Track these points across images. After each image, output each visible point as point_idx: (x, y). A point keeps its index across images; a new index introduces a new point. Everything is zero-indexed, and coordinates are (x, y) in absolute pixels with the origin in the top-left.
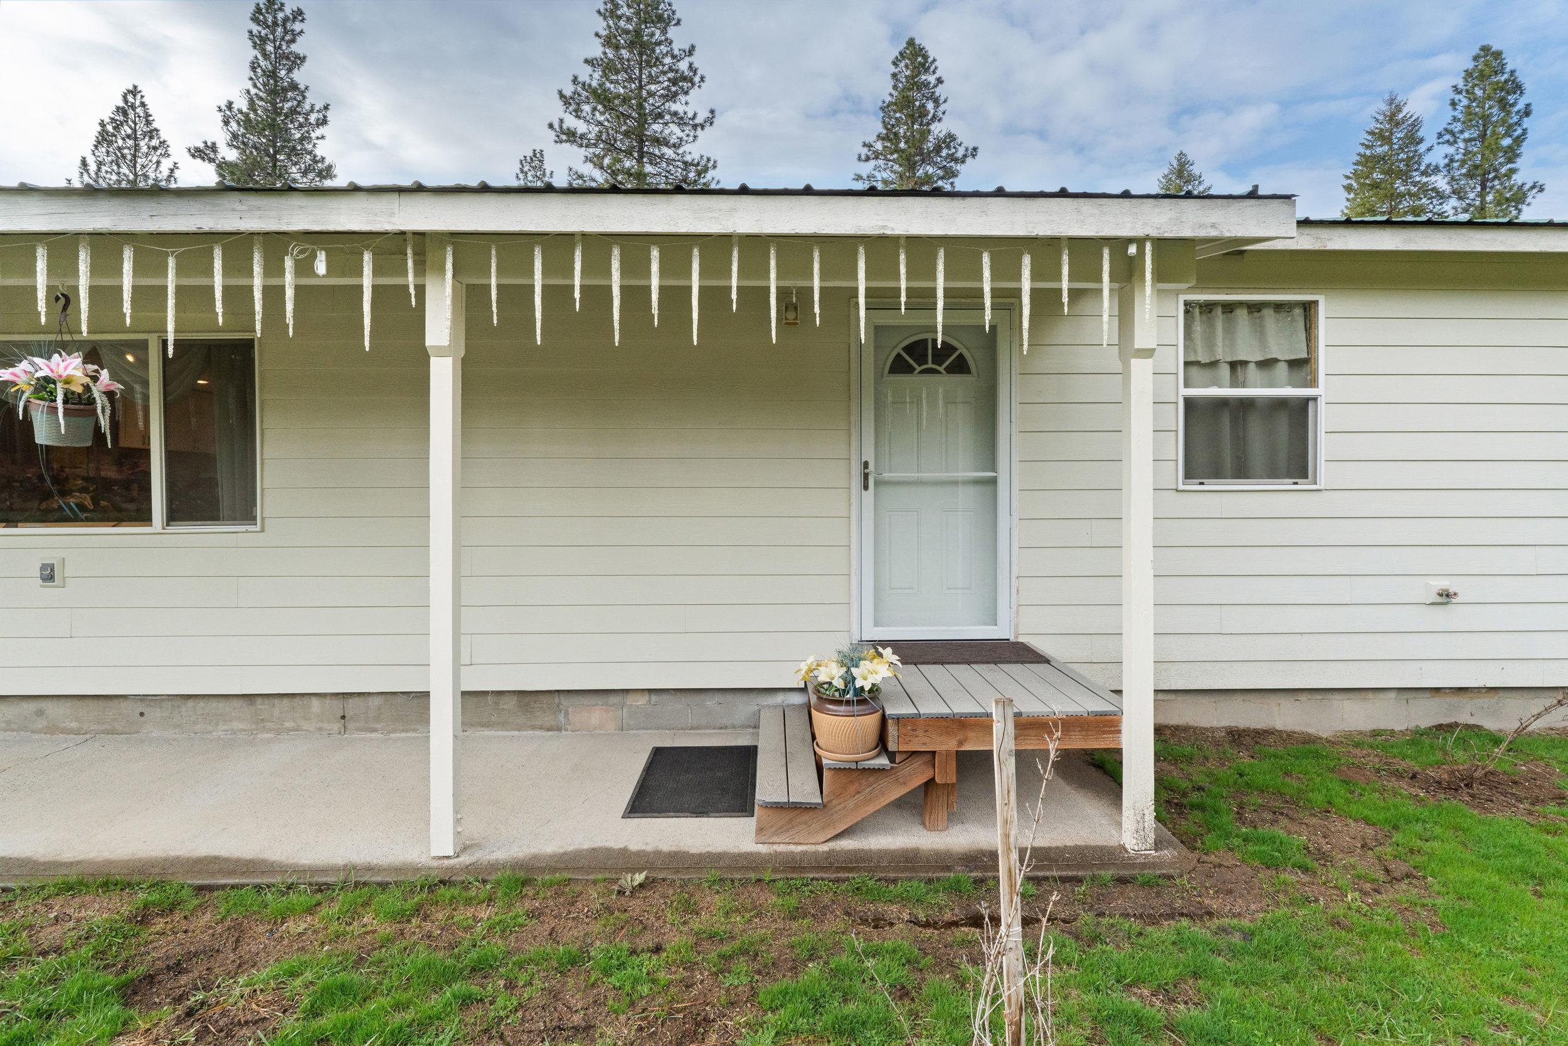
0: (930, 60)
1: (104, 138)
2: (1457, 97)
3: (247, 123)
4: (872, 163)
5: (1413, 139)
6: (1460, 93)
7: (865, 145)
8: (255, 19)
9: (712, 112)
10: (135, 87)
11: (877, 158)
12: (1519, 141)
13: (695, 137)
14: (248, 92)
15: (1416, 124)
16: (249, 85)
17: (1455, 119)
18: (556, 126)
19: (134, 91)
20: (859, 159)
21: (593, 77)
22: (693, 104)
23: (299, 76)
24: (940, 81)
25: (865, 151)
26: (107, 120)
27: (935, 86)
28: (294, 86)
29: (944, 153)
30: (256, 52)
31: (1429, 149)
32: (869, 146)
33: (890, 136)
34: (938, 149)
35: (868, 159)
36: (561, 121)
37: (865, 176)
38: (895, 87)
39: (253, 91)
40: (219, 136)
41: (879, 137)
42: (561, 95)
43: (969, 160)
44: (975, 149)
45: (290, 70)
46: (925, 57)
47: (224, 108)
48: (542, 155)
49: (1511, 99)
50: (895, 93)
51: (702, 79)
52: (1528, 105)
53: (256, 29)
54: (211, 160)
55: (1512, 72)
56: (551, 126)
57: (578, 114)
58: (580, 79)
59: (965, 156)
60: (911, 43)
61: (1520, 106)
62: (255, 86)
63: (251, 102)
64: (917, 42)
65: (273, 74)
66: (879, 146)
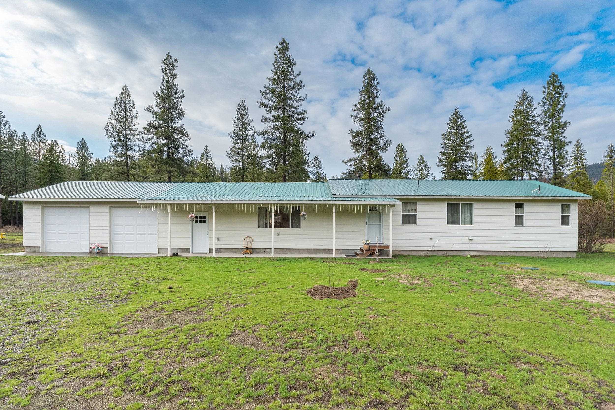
0: (375, 76)
1: (117, 104)
2: (545, 90)
3: (161, 98)
4: (357, 112)
5: (530, 105)
6: (545, 89)
7: (354, 105)
8: (163, 63)
9: (306, 95)
10: (126, 85)
11: (358, 110)
12: (564, 106)
13: (301, 104)
14: (161, 87)
15: (531, 100)
16: (161, 85)
17: (545, 97)
18: (259, 102)
19: (125, 87)
20: (352, 110)
21: (270, 84)
22: (301, 93)
23: (175, 82)
24: (378, 83)
25: (354, 108)
26: (118, 97)
27: (377, 85)
28: (175, 85)
29: (379, 108)
30: (163, 74)
31: (535, 109)
32: (356, 106)
33: (362, 102)
34: (377, 107)
35: (355, 110)
36: (261, 100)
37: (354, 116)
38: (364, 85)
39: (163, 87)
40: (153, 103)
41: (359, 103)
42: (261, 92)
43: (387, 112)
44: (389, 108)
45: (173, 80)
46: (373, 75)
47: (155, 94)
48: (244, 102)
49: (561, 92)
50: (364, 88)
51: (304, 86)
52: (566, 94)
53: (164, 66)
54: (151, 111)
55: (561, 82)
56: (258, 102)
57: (266, 98)
58: (267, 86)
59: (386, 110)
60: (369, 70)
61: (564, 94)
62: (163, 85)
63: (162, 91)
64: (371, 69)
65: (168, 81)
66: (359, 106)
